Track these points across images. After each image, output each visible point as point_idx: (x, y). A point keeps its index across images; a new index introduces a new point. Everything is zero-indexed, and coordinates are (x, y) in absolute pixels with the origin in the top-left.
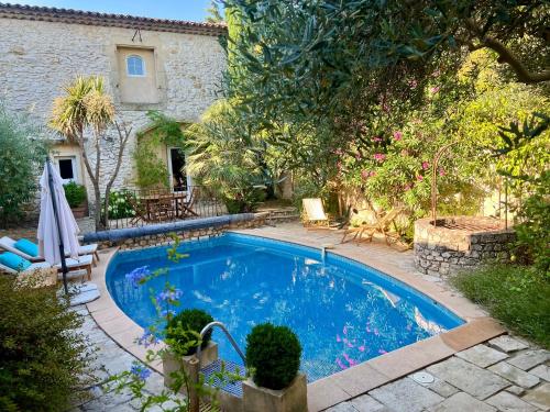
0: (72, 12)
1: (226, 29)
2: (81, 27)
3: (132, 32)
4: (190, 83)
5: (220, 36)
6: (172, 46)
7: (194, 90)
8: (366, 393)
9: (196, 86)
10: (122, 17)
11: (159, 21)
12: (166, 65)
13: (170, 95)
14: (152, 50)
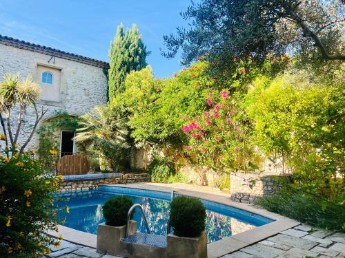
0: (12, 39)
1: (108, 64)
2: (16, 49)
3: (49, 57)
4: (83, 93)
5: (104, 68)
6: (73, 69)
7: (84, 97)
8: (238, 250)
9: (86, 95)
10: (44, 47)
11: (68, 54)
12: (68, 79)
13: (69, 98)
14: (60, 70)
